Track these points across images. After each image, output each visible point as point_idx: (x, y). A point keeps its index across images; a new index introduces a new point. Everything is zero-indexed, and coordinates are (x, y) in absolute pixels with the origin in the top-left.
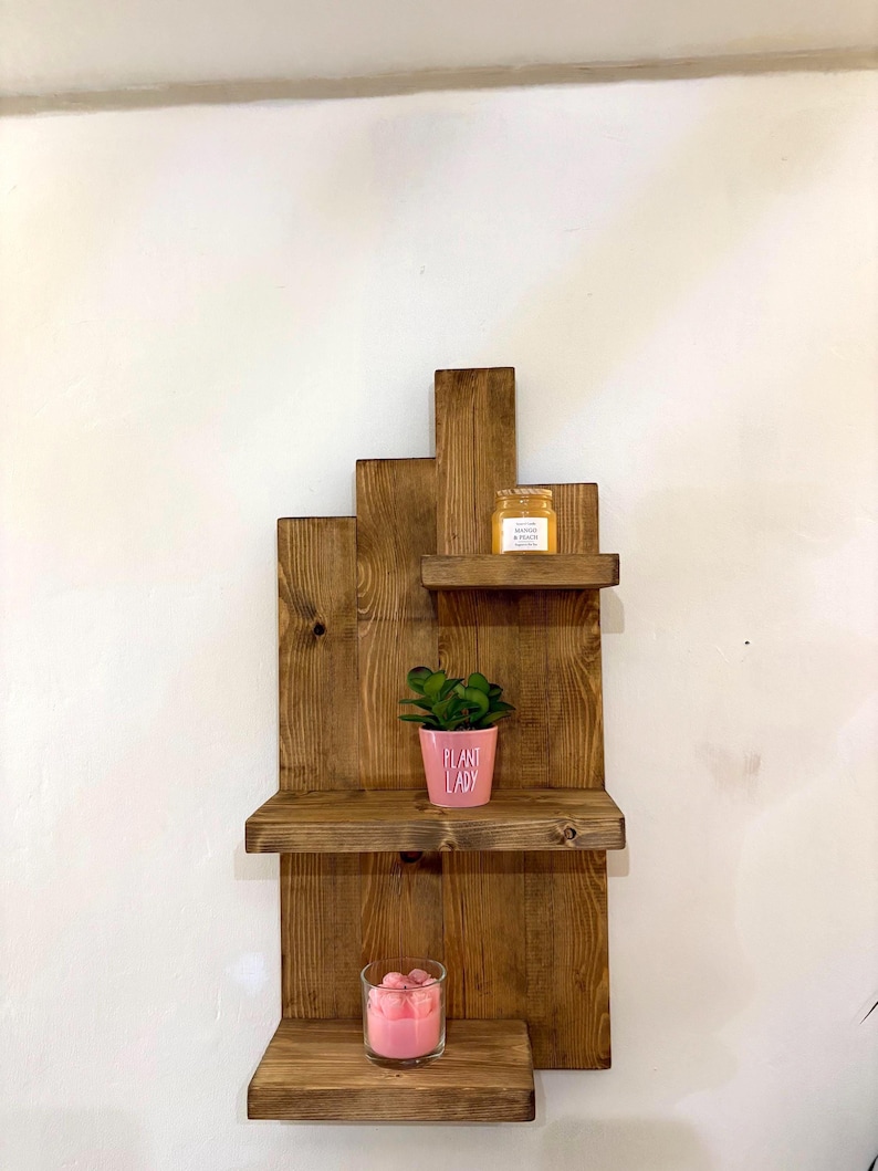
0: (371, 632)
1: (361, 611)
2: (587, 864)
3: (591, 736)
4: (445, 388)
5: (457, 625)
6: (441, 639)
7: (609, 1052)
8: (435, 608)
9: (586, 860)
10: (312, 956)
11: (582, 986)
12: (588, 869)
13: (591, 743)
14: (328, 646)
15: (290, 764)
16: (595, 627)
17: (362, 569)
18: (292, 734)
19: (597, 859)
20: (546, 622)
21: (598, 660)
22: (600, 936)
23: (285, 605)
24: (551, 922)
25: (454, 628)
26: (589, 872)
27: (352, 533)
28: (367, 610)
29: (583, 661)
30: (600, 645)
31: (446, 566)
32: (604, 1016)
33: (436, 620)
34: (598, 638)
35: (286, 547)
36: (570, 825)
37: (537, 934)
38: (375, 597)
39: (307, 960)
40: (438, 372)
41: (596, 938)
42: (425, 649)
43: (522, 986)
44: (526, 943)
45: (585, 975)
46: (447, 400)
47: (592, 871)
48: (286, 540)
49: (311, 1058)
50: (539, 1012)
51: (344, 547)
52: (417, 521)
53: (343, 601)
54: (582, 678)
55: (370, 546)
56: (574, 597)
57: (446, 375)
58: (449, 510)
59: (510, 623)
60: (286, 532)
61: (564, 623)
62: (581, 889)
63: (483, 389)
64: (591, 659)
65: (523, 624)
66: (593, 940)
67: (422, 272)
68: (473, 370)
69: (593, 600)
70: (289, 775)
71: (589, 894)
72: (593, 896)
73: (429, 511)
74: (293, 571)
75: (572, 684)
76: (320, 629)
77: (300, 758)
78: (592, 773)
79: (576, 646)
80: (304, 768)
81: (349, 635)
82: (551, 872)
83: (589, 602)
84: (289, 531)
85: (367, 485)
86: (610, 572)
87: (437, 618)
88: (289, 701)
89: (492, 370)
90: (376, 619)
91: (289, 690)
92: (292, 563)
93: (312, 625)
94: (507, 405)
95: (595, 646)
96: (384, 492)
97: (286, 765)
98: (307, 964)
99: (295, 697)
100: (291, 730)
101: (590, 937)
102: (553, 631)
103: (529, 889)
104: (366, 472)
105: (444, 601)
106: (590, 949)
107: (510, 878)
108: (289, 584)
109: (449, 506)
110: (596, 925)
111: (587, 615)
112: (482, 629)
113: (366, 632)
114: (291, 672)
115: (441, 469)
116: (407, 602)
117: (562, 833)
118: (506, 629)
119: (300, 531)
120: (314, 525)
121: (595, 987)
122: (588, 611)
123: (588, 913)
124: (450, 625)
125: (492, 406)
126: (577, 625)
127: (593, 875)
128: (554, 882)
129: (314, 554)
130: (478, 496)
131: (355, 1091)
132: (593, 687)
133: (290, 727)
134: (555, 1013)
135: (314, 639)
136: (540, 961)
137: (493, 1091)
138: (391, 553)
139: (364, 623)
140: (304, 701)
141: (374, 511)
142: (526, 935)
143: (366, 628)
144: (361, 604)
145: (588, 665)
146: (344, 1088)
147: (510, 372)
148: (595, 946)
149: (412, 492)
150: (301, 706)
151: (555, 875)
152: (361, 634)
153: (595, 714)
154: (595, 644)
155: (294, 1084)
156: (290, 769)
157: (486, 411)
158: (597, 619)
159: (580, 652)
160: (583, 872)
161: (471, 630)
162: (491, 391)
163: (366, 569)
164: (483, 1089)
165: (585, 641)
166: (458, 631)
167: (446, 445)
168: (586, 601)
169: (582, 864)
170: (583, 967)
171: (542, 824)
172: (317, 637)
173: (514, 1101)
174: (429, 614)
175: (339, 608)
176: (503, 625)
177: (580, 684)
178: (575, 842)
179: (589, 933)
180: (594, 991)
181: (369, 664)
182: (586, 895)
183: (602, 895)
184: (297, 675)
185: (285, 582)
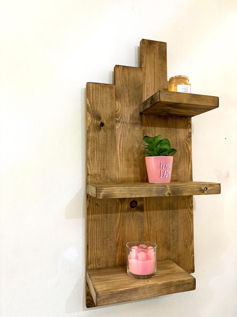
0: (120, 127)
1: (117, 119)
2: (188, 206)
3: (189, 165)
4: (145, 45)
5: (149, 126)
6: (143, 131)
7: (194, 267)
8: (142, 120)
9: (187, 205)
10: (98, 245)
11: (186, 247)
12: (188, 208)
13: (189, 167)
14: (105, 131)
15: (91, 173)
16: (190, 130)
17: (117, 104)
18: (92, 162)
19: (190, 204)
20: (176, 127)
21: (191, 140)
22: (191, 230)
23: (89, 115)
24: (178, 226)
25: (148, 127)
26: (188, 209)
27: (114, 90)
28: (119, 119)
29: (187, 140)
30: (191, 136)
31: (167, 94)
32: (192, 255)
33: (142, 124)
34: (191, 133)
35: (90, 93)
36: (205, 186)
37: (173, 230)
38: (122, 115)
39: (96, 246)
40: (143, 40)
41: (190, 230)
42: (138, 134)
43: (169, 248)
44: (170, 233)
45: (187, 242)
46: (146, 49)
47: (189, 208)
48: (90, 90)
49: (110, 280)
50: (174, 256)
51: (111, 95)
52: (136, 89)
53: (111, 115)
54: (186, 146)
55: (120, 96)
56: (184, 119)
57: (146, 41)
58: (146, 87)
59: (165, 127)
60: (90, 88)
61: (182, 128)
62: (186, 214)
63: (157, 48)
64: (189, 140)
65: (169, 127)
66: (189, 231)
67: (133, 9)
68: (154, 41)
69: (190, 121)
70: (91, 178)
71: (188, 216)
72: (189, 217)
73: (140, 86)
74: (92, 102)
75: (184, 148)
76: (102, 124)
77: (95, 171)
78: (189, 177)
79: (185, 135)
80: (96, 175)
81: (113, 128)
82: (177, 209)
83: (189, 121)
84: (91, 87)
85: (119, 75)
86: (217, 103)
87: (142, 123)
88: (91, 150)
89: (160, 42)
90: (122, 122)
91: (91, 146)
92: (92, 99)
93: (99, 123)
94: (164, 54)
95: (190, 136)
96: (125, 77)
97: (90, 173)
98: (96, 248)
99: (93, 149)
100: (92, 161)
101: (189, 230)
102: (178, 130)
103: (171, 215)
104: (119, 69)
105: (145, 117)
106: (188, 234)
107: (165, 212)
108: (91, 107)
109: (147, 85)
110: (190, 226)
111: (188, 126)
112: (157, 128)
113: (118, 127)
114: (92, 140)
115: (144, 72)
116: (132, 117)
117: (203, 189)
118: (164, 128)
119: (95, 87)
120: (100, 86)
121: (190, 246)
122: (188, 124)
123: (188, 222)
124: (147, 126)
125: (160, 54)
126: (185, 128)
127: (189, 209)
128: (178, 212)
129: (100, 97)
130: (155, 83)
131: (137, 288)
132: (189, 149)
133: (91, 159)
134: (178, 256)
135: (100, 128)
136: (174, 239)
137: (183, 281)
138: (127, 99)
139: (118, 123)
140: (96, 150)
141: (122, 83)
142: (170, 231)
143: (118, 125)
144: (117, 116)
145: (188, 142)
146: (133, 288)
147: (165, 44)
148: (190, 232)
149: (135, 79)
150: (95, 152)
151: (178, 210)
152: (117, 127)
153: (190, 158)
154: (190, 135)
155: (113, 289)
156: (91, 175)
157: (158, 55)
158: (191, 127)
159: (186, 137)
160: (187, 209)
161: (153, 128)
162: (160, 49)
163: (119, 104)
164: (180, 281)
165: (187, 134)
166: (149, 128)
167: (146, 64)
168: (187, 121)
169: (186, 206)
170: (187, 240)
171: (197, 186)
172: (101, 127)
173: (190, 283)
174: (140, 122)
175: (109, 117)
176: (163, 127)
177: (186, 148)
178: (207, 192)
179: (188, 229)
180: (190, 248)
181: (119, 139)
182: (187, 216)
183: (192, 216)
184: (94, 141)
185: (90, 106)
